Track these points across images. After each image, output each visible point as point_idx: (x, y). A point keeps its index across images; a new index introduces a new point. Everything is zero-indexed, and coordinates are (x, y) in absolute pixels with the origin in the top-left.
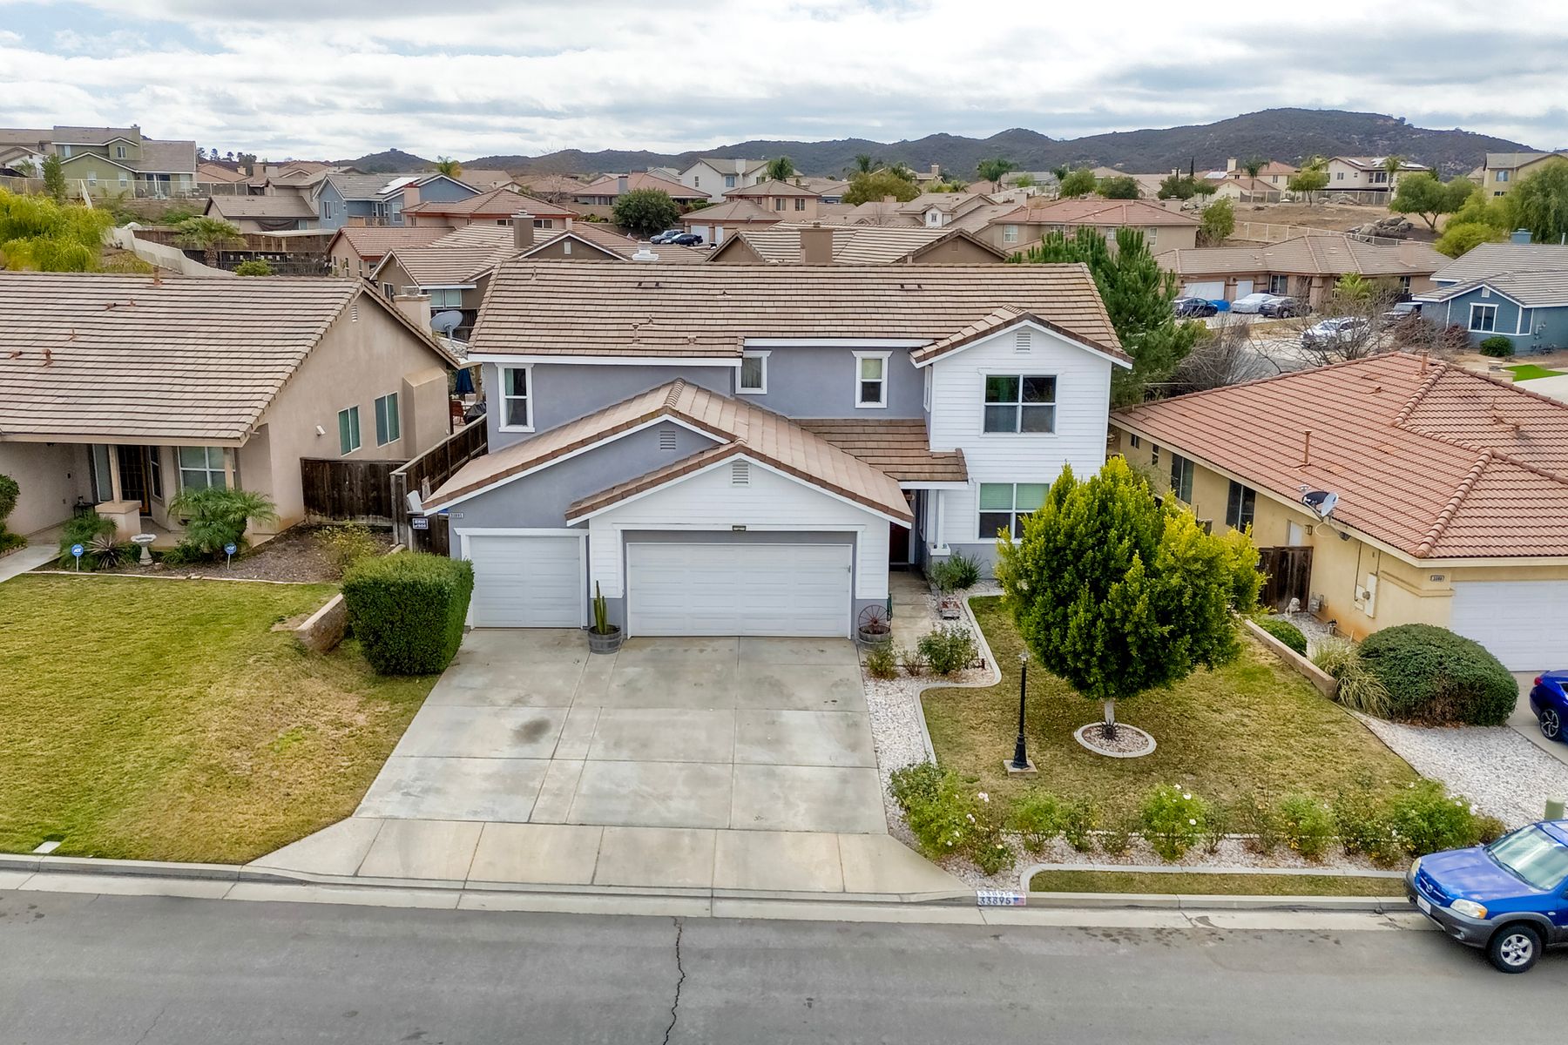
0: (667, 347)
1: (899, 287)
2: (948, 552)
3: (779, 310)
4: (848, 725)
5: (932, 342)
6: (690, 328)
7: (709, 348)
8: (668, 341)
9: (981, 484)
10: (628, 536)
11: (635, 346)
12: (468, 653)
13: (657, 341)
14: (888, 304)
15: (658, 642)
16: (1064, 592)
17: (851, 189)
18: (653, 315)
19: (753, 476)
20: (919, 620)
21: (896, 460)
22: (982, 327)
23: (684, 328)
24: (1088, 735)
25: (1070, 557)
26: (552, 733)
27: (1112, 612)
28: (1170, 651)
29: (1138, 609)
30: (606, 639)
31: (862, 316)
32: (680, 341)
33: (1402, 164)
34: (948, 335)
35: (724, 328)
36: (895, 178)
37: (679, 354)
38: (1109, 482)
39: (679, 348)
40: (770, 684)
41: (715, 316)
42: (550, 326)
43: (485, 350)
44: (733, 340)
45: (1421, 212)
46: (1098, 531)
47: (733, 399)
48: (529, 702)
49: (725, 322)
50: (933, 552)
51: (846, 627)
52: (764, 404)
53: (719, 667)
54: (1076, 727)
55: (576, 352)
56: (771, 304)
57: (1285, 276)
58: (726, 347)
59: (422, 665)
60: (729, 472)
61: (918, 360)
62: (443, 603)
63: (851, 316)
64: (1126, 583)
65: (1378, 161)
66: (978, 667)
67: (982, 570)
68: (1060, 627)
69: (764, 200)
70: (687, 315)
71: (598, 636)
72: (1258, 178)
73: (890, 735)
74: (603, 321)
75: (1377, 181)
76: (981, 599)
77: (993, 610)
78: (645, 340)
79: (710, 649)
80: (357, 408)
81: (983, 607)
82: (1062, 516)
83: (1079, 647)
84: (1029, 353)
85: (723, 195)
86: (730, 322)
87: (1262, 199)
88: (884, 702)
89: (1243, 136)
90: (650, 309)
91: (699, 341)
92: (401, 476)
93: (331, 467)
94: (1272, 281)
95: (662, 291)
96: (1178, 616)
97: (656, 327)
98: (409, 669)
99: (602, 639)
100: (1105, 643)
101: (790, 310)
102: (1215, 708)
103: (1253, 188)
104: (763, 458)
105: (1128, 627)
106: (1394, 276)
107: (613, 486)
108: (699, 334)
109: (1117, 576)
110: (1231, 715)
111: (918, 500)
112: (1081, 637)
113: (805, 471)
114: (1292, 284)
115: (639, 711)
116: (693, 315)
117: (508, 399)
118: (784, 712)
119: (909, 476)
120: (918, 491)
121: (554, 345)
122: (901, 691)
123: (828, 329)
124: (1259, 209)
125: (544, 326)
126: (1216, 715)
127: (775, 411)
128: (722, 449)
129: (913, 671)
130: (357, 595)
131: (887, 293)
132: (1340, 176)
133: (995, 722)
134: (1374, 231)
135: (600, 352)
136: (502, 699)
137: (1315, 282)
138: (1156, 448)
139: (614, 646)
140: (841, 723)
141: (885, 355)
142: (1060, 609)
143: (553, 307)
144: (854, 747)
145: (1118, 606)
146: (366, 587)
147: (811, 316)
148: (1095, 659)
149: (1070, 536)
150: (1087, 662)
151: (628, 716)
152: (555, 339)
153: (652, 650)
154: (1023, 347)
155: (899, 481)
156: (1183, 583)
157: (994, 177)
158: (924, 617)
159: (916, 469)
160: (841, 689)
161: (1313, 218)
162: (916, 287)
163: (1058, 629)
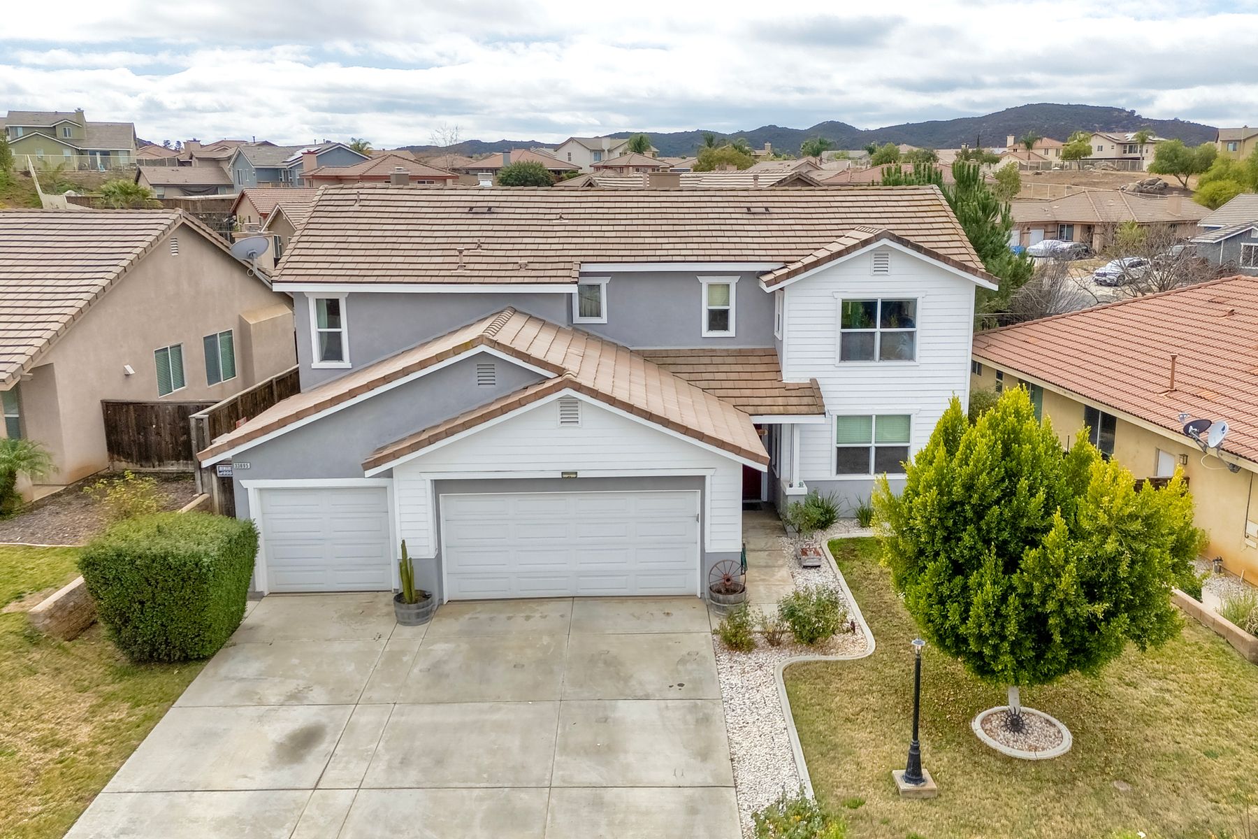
0: (495, 273)
1: (745, 210)
2: (804, 490)
3: (619, 234)
4: (697, 721)
5: (781, 265)
6: (521, 253)
7: (541, 273)
8: (497, 267)
9: (838, 417)
10: (440, 486)
11: (460, 272)
12: (251, 628)
13: (484, 266)
14: (735, 228)
15: (479, 607)
16: (963, 557)
17: (699, 161)
18: (482, 240)
19: (584, 415)
20: (777, 569)
21: (748, 392)
22: (835, 248)
23: (515, 253)
24: (988, 726)
25: (970, 514)
26: (325, 746)
27: (1029, 586)
28: (1100, 633)
29: (1063, 583)
30: (413, 609)
31: (707, 240)
32: (510, 266)
33: (1151, 137)
34: (799, 258)
35: (559, 253)
36: (736, 152)
37: (508, 280)
38: (1012, 419)
39: (508, 273)
40: (605, 662)
41: (550, 240)
42: (368, 253)
43: (292, 278)
44: (568, 266)
45: (1174, 173)
46: (1003, 480)
47: (570, 329)
48: (306, 698)
49: (560, 247)
50: (789, 491)
51: (695, 583)
52: (605, 334)
53: (546, 640)
54: (972, 716)
55: (393, 279)
56: (611, 228)
57: (1071, 226)
58: (560, 273)
59: (183, 651)
60: (556, 412)
61: (769, 284)
62: (202, 579)
63: (695, 240)
64: (1044, 547)
65: (1130, 136)
66: (848, 631)
67: (842, 508)
68: (958, 602)
69: (625, 170)
70: (519, 240)
71: (404, 606)
72: (1033, 151)
73: (749, 733)
74: (428, 247)
75: (1130, 152)
76: (841, 541)
77: (856, 556)
78: (471, 266)
79: (538, 615)
80: (179, 346)
81: (846, 552)
82: (956, 462)
83: (986, 629)
84: (886, 275)
85: (591, 166)
86: (566, 246)
87: (1037, 168)
88: (740, 685)
89: (1010, 125)
90: (479, 234)
91: (531, 266)
92: (202, 419)
93: (135, 410)
94: (1060, 229)
95: (495, 216)
96: (1111, 588)
97: (485, 253)
98: (169, 655)
99: (409, 608)
100: (1019, 623)
101: (631, 234)
102: (1127, 681)
103: (1029, 159)
104: (594, 393)
105: (1051, 606)
106: (1164, 224)
107: (423, 429)
108: (531, 259)
109: (1031, 538)
110: (1149, 689)
111: (770, 435)
112: (987, 616)
113: (643, 406)
114: (1077, 232)
115: (441, 707)
116: (525, 240)
117: (320, 332)
118: (620, 703)
119: (761, 410)
120: (770, 426)
121: (370, 273)
122: (760, 667)
123: (671, 252)
124: (1037, 174)
125: (362, 253)
126: (1131, 690)
127: (616, 341)
128: (548, 384)
129: (773, 641)
130: (96, 570)
131: (734, 216)
132: (1100, 148)
133: (874, 711)
134: (1137, 189)
135: (420, 279)
136: (272, 693)
137: (1097, 230)
138: (1000, 375)
139: (424, 617)
140: (689, 717)
141: (733, 281)
142: (959, 579)
143: (374, 233)
144: (704, 755)
145: (1036, 577)
146: (106, 560)
147: (653, 240)
148: (1006, 644)
149: (969, 487)
150: (995, 648)
151: (425, 715)
152: (372, 266)
153: (470, 619)
154: (881, 269)
155: (750, 415)
156: (1120, 549)
157: (816, 153)
158: (782, 566)
159: (769, 401)
160: (689, 667)
161: (1084, 180)
162: (763, 210)
163: (956, 604)
